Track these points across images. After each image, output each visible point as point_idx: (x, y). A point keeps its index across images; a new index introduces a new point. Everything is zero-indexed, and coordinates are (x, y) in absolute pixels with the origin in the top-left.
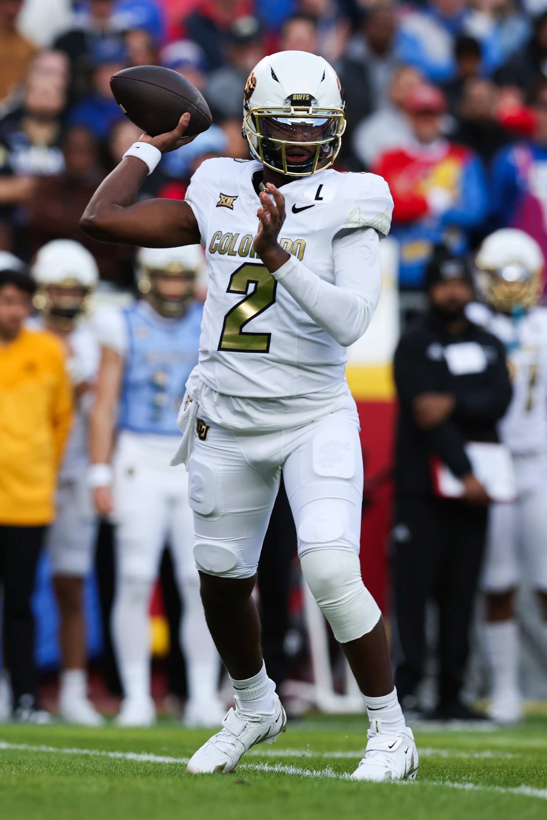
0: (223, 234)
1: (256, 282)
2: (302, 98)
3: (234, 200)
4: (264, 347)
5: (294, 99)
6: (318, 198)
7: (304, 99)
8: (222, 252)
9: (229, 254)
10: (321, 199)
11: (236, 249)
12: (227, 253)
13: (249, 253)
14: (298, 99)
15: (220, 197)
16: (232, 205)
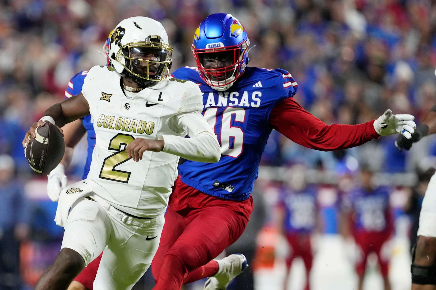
0: (105, 116)
1: (126, 145)
2: (156, 37)
3: (110, 96)
4: (125, 180)
5: (151, 38)
6: (160, 100)
7: (157, 38)
8: (105, 127)
9: (110, 128)
10: (162, 100)
11: (113, 126)
12: (108, 128)
13: (121, 128)
14: (153, 38)
15: (102, 94)
16: (109, 99)
